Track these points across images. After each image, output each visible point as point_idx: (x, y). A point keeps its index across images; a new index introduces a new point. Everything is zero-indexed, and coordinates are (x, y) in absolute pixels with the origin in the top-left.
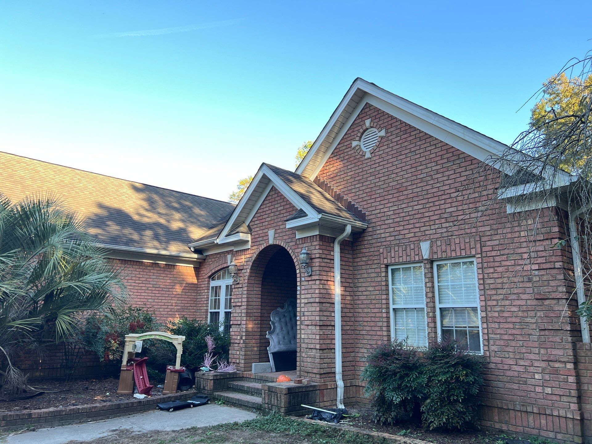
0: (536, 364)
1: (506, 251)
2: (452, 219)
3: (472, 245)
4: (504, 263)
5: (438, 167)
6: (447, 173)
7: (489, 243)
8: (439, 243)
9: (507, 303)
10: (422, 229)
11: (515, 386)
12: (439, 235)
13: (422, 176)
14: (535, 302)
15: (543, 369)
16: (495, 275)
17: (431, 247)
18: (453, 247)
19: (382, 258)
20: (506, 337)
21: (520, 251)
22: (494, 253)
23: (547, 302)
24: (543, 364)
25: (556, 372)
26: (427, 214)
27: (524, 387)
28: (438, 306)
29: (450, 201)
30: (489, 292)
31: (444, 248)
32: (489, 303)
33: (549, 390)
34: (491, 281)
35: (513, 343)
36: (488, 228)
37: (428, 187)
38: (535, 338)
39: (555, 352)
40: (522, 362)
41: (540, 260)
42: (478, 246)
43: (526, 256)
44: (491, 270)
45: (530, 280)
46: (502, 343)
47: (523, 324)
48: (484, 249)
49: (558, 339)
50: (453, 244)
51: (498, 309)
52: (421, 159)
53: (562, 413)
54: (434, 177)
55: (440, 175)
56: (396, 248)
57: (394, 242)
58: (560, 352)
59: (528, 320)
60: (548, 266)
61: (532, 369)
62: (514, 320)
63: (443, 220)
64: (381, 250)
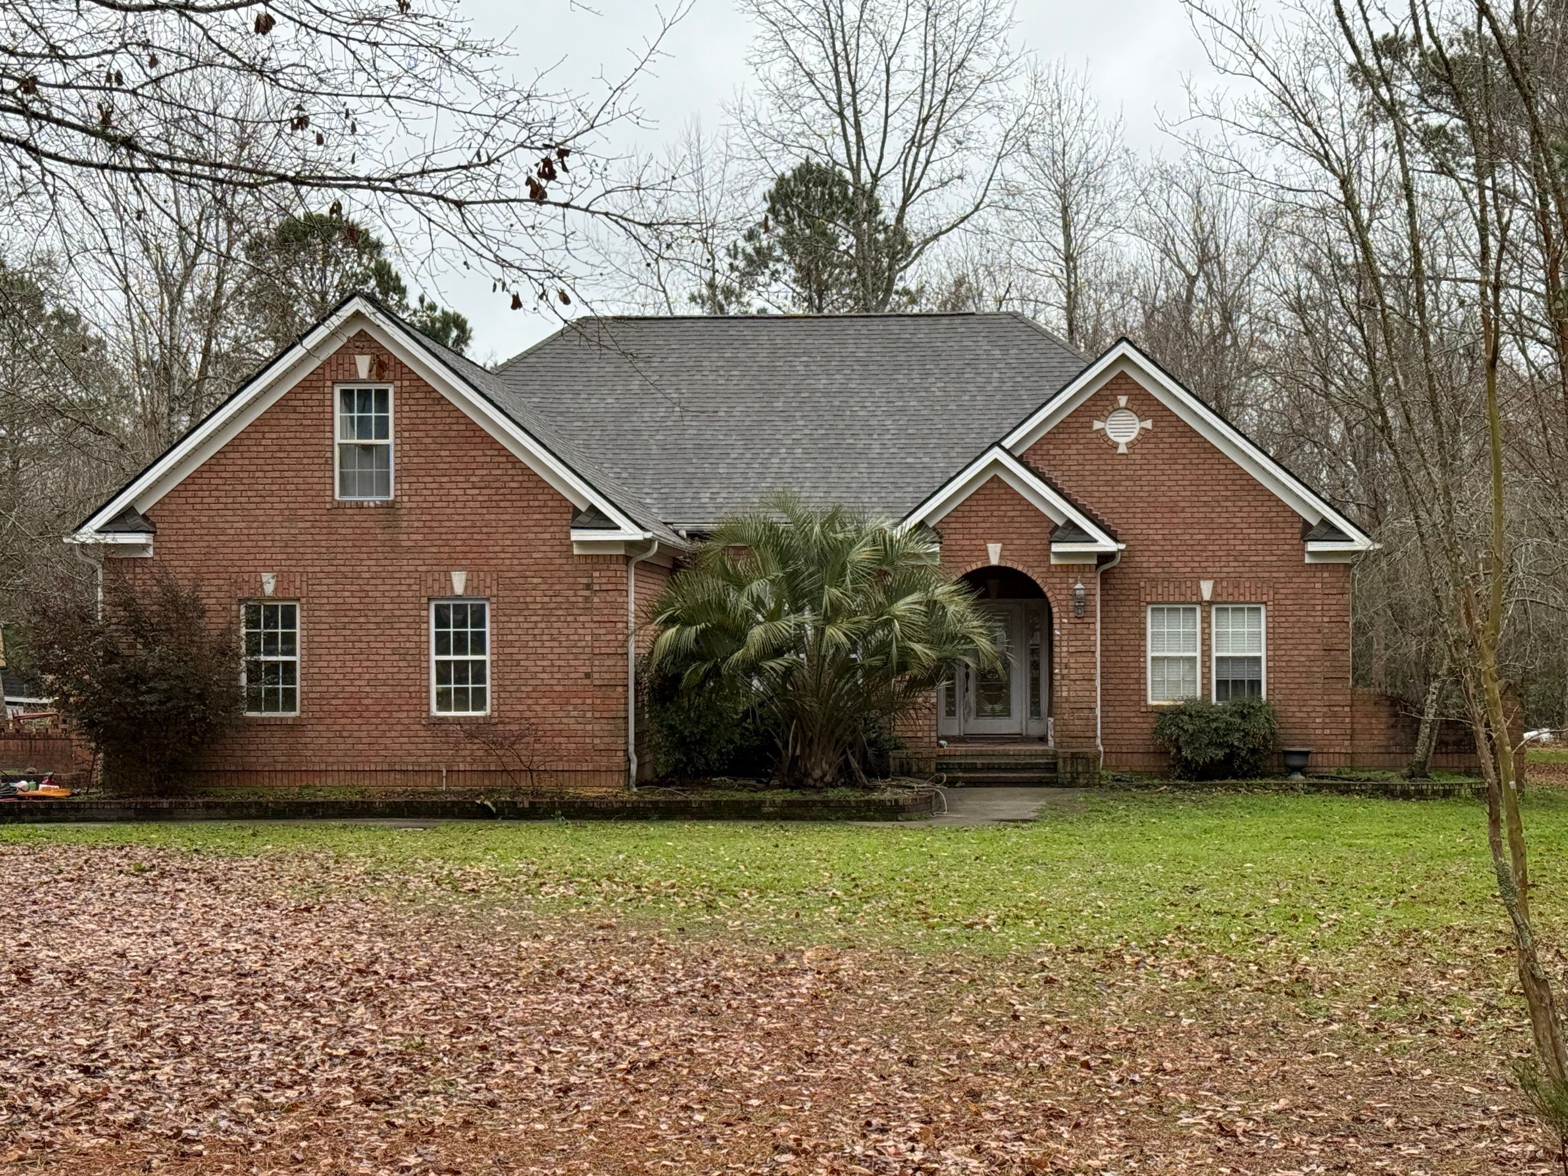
0: (1318, 709)
1: (1300, 601)
2: (1241, 558)
3: (1265, 591)
4: (1296, 613)
5: (1229, 493)
6: (1240, 504)
7: (1282, 591)
8: (1225, 584)
9: (1296, 652)
10: (1203, 564)
11: (1298, 731)
12: (1224, 575)
13: (1205, 499)
14: (1323, 653)
15: (1325, 713)
16: (1286, 625)
17: (1214, 587)
18: (1242, 591)
19: (1143, 595)
20: (1292, 686)
21: (1313, 602)
22: (1287, 602)
23: (1333, 653)
24: (1325, 709)
25: (1335, 715)
26: (1211, 548)
27: (1305, 731)
28: (1215, 654)
29: (1241, 537)
30: (1278, 642)
31: (1231, 591)
32: (1278, 653)
33: (1327, 732)
34: (1281, 630)
35: (1298, 692)
36: (1283, 575)
37: (1213, 515)
38: (1320, 686)
39: (1335, 698)
40: (1305, 709)
41: (1332, 613)
42: (1271, 593)
43: (1319, 608)
44: (1283, 619)
45: (1319, 632)
46: (1287, 692)
47: (1309, 673)
48: (1277, 596)
49: (1340, 686)
50: (1242, 586)
51: (1286, 658)
52: (1205, 478)
53: (1337, 750)
54: (1223, 504)
55: (1229, 504)
56: (1166, 584)
57: (1163, 576)
58: (1341, 698)
59: (1315, 669)
60: (1339, 619)
61: (1313, 714)
62: (1301, 669)
63: (1232, 558)
64: (1142, 584)
